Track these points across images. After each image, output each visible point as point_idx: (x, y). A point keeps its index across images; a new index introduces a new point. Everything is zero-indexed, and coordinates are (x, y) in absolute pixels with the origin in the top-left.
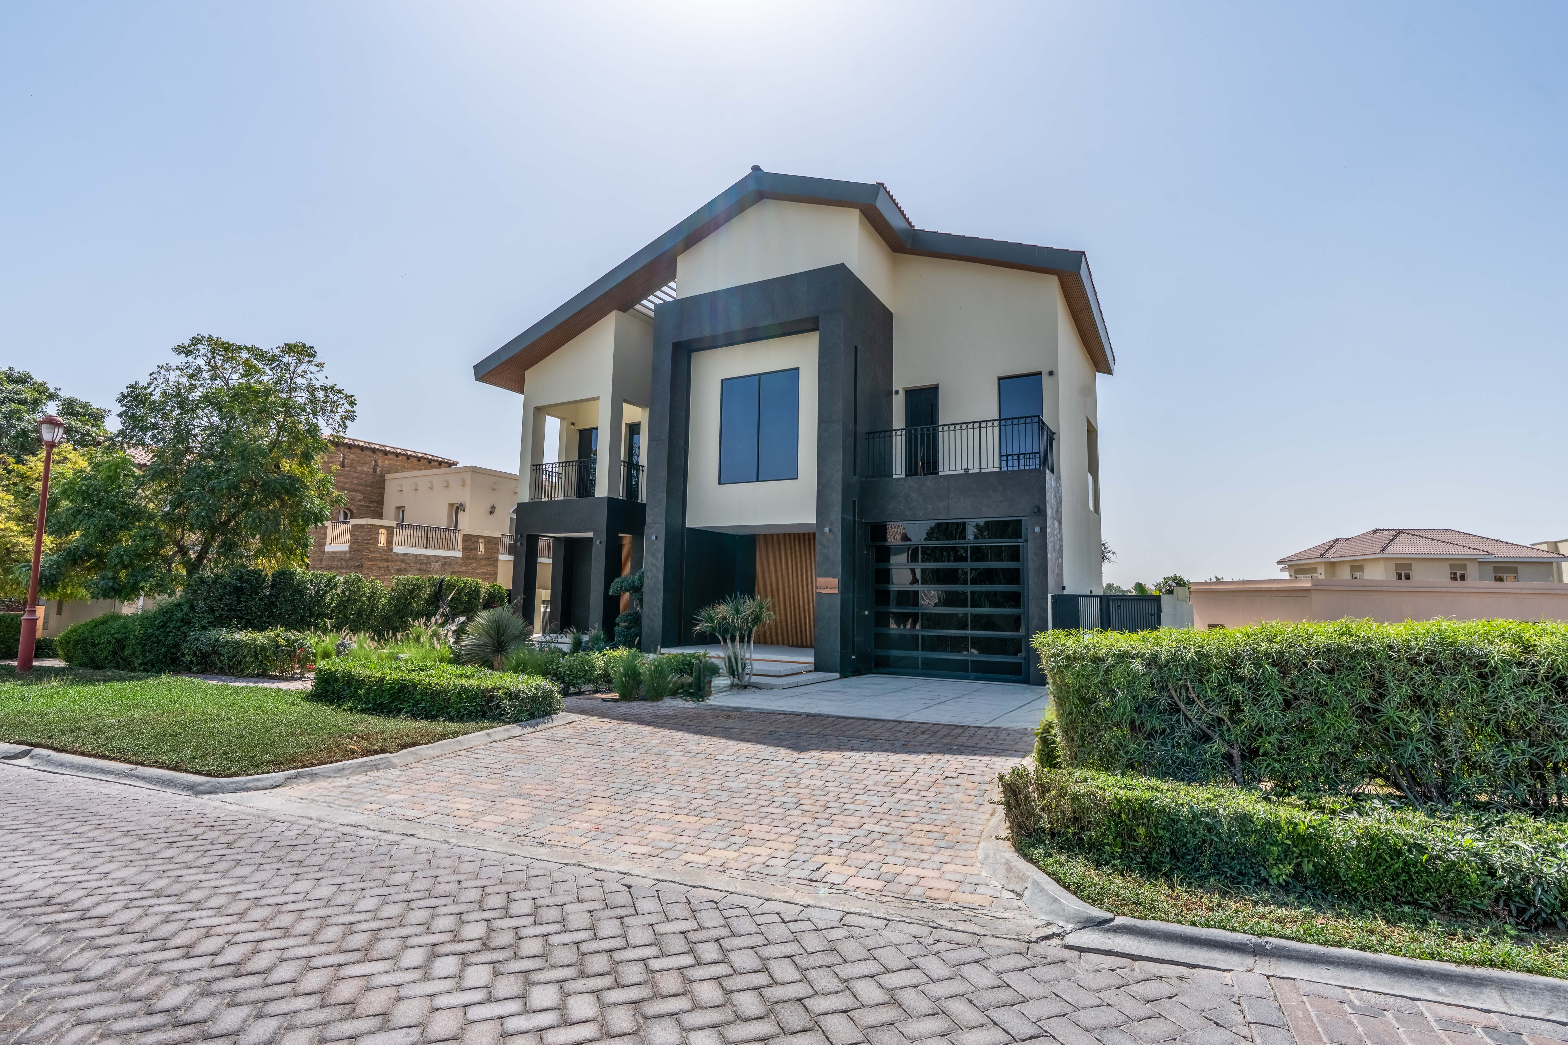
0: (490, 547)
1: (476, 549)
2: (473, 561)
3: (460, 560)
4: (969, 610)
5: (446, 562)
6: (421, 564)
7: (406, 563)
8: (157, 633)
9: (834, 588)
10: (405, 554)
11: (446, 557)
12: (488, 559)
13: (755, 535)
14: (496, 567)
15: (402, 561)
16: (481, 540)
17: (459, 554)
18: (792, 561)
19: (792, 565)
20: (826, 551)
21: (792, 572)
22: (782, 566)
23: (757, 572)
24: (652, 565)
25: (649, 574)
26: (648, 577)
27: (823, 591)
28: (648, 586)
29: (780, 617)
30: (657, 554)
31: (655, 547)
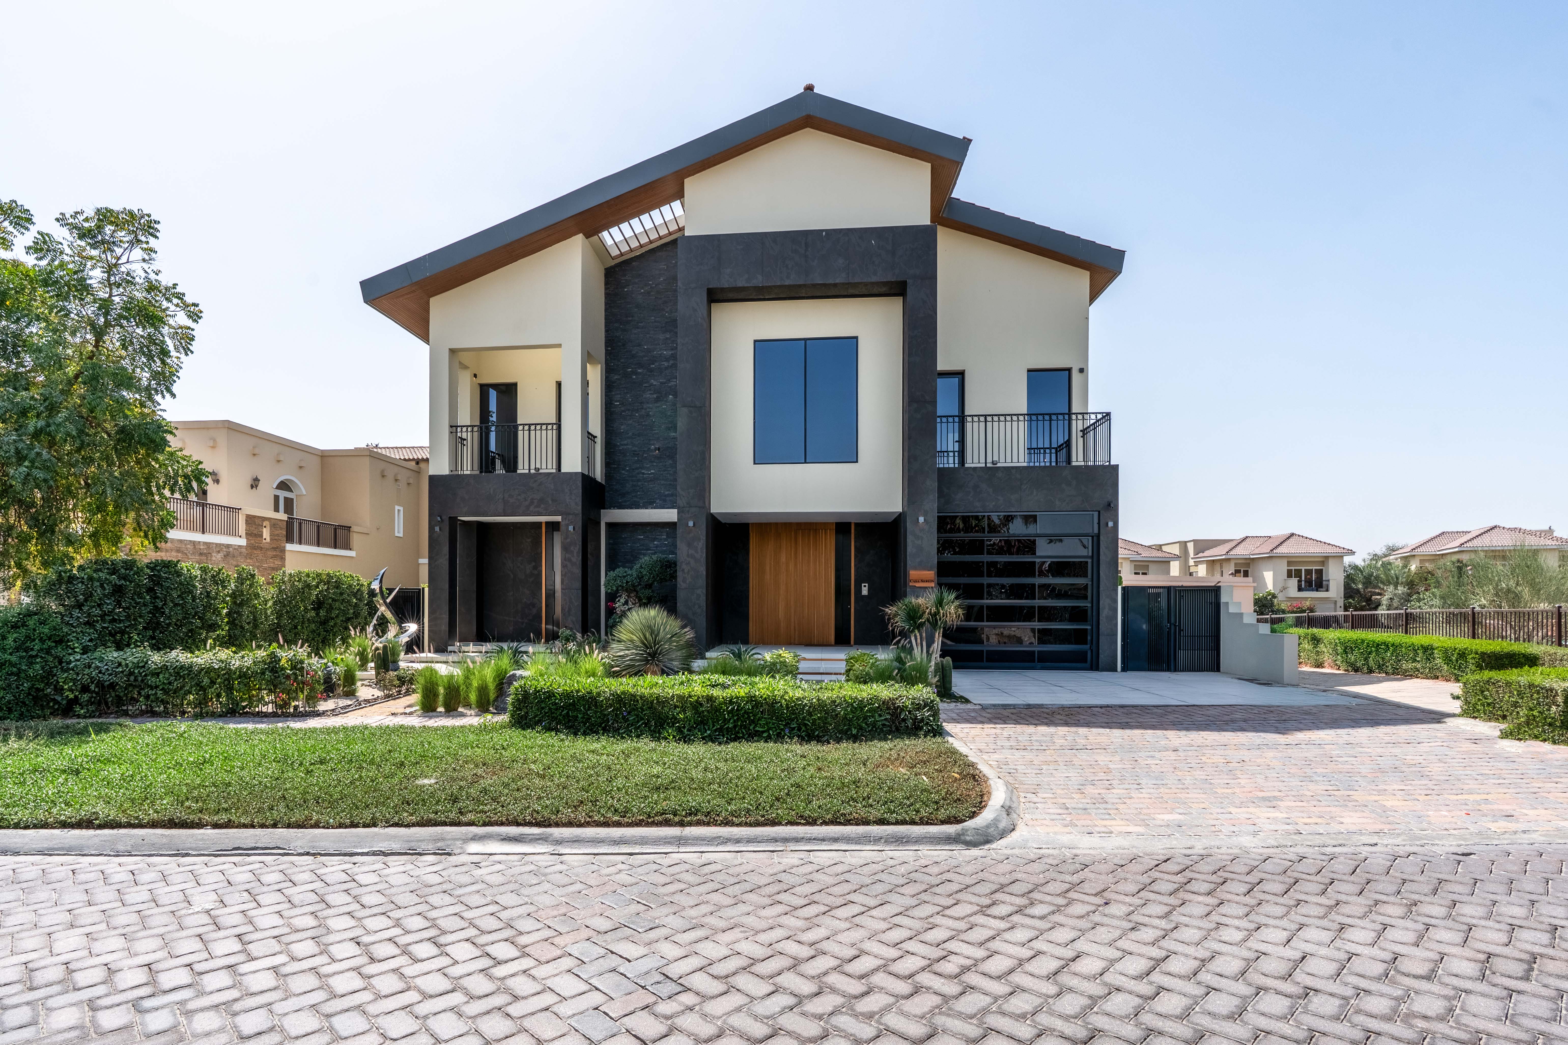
0: (277, 532)
1: (261, 536)
2: (258, 552)
3: (244, 550)
4: (1037, 602)
5: (228, 552)
6: (201, 554)
7: (183, 553)
8: (14, 659)
9: (932, 581)
10: (181, 541)
11: (228, 546)
12: (275, 549)
13: (748, 524)
14: (283, 559)
15: (178, 551)
16: (266, 523)
17: (243, 542)
18: (796, 554)
19: (796, 558)
20: (919, 542)
21: (796, 565)
22: (783, 559)
23: (751, 565)
24: (688, 556)
25: (684, 566)
26: (683, 570)
27: (917, 585)
28: (684, 581)
29: (781, 614)
30: (695, 544)
31: (691, 535)
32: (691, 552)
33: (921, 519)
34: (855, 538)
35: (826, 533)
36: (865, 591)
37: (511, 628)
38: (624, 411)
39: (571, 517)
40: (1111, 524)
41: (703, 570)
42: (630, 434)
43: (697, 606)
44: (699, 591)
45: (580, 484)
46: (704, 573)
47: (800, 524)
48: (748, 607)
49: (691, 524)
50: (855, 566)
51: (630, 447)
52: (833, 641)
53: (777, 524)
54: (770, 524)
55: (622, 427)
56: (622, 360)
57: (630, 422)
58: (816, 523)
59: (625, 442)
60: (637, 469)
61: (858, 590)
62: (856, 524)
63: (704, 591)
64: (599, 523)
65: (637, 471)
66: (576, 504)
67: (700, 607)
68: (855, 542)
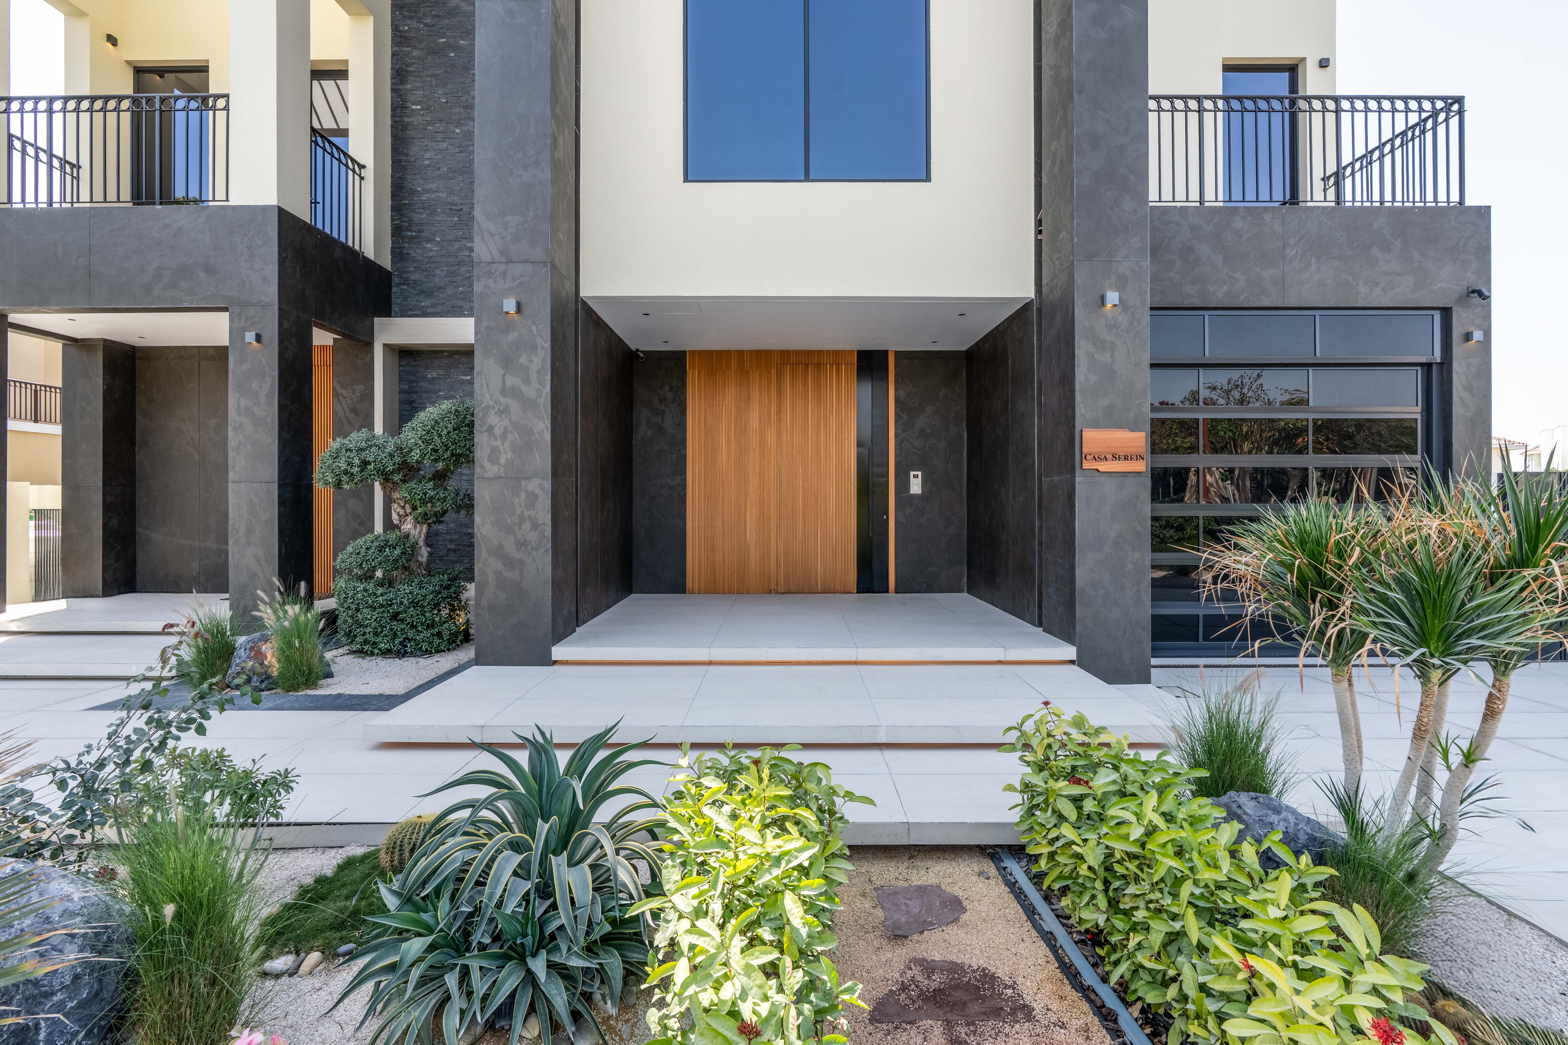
9: (1140, 458)
18: (779, 411)
19: (779, 420)
20: (1106, 357)
21: (779, 434)
22: (754, 422)
23: (689, 435)
24: (504, 391)
25: (493, 419)
26: (490, 429)
27: (1103, 467)
28: (493, 458)
29: (751, 535)
30: (523, 360)
31: (513, 336)
32: (512, 380)
33: (1113, 297)
34: (896, 381)
35: (838, 372)
36: (916, 486)
37: (195, 565)
38: (430, 123)
39: (252, 311)
40: (1478, 335)
41: (542, 428)
42: (444, 169)
43: (527, 525)
44: (533, 485)
45: (274, 235)
46: (548, 437)
47: (788, 352)
48: (683, 518)
49: (510, 305)
50: (897, 436)
51: (443, 195)
52: (853, 586)
53: (741, 353)
54: (728, 352)
55: (428, 155)
56: (428, 20)
57: (444, 145)
58: (820, 352)
59: (434, 186)
60: (458, 240)
61: (903, 484)
62: (897, 353)
63: (548, 485)
64: (369, 345)
65: (457, 245)
66: (265, 280)
67: (535, 526)
68: (896, 390)
